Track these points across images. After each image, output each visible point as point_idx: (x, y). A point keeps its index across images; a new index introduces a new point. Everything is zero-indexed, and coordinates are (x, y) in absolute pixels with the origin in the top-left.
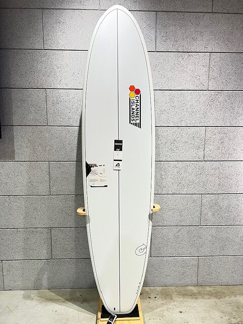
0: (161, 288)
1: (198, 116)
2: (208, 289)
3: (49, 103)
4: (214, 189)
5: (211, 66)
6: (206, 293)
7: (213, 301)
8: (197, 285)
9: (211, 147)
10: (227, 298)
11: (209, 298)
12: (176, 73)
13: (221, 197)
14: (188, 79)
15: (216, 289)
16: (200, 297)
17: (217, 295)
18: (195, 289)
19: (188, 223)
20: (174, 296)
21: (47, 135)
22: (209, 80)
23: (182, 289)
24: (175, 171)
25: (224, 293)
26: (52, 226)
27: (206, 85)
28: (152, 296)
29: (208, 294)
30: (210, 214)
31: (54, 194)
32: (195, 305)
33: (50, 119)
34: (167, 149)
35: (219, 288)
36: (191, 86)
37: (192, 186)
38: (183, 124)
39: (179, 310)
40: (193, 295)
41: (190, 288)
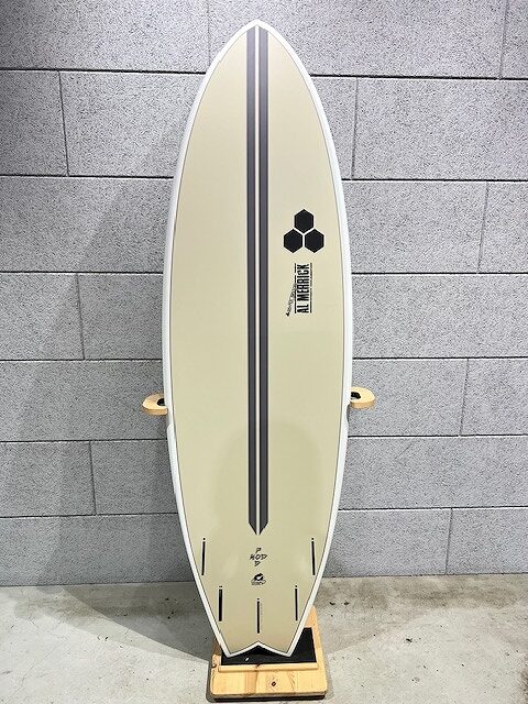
0: (360, 580)
1: (471, 150)
2: (471, 581)
3: (71, 110)
4: (500, 344)
5: (513, 8)
6: (468, 591)
7: (483, 612)
8: (446, 573)
9: (499, 237)
10: (519, 606)
11: (475, 606)
12: (418, 26)
13: (516, 364)
14: (449, 45)
15: (490, 581)
16: (454, 601)
17: (494, 598)
18: (440, 584)
19: (431, 428)
20: (390, 600)
21: (68, 201)
22: (504, 48)
23: (410, 582)
24: (405, 300)
25: (510, 593)
26: (92, 436)
27: (495, 62)
28: (339, 600)
29: (472, 596)
30: (485, 407)
31: (93, 356)
32: (442, 621)
33: (74, 156)
34: (384, 241)
35: (497, 581)
36: (455, 66)
37: (445, 338)
38: (430, 173)
39: (404, 634)
40: (436, 599)
41: (429, 579)
